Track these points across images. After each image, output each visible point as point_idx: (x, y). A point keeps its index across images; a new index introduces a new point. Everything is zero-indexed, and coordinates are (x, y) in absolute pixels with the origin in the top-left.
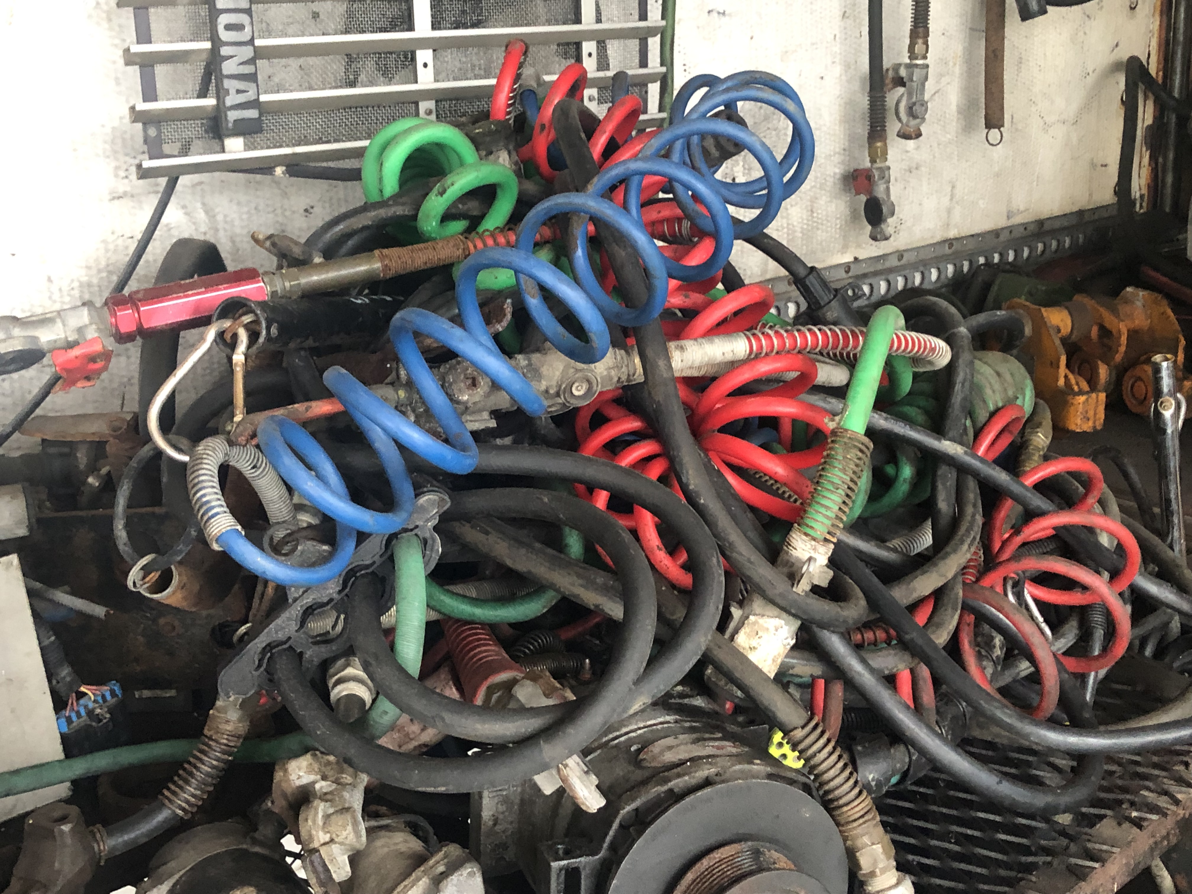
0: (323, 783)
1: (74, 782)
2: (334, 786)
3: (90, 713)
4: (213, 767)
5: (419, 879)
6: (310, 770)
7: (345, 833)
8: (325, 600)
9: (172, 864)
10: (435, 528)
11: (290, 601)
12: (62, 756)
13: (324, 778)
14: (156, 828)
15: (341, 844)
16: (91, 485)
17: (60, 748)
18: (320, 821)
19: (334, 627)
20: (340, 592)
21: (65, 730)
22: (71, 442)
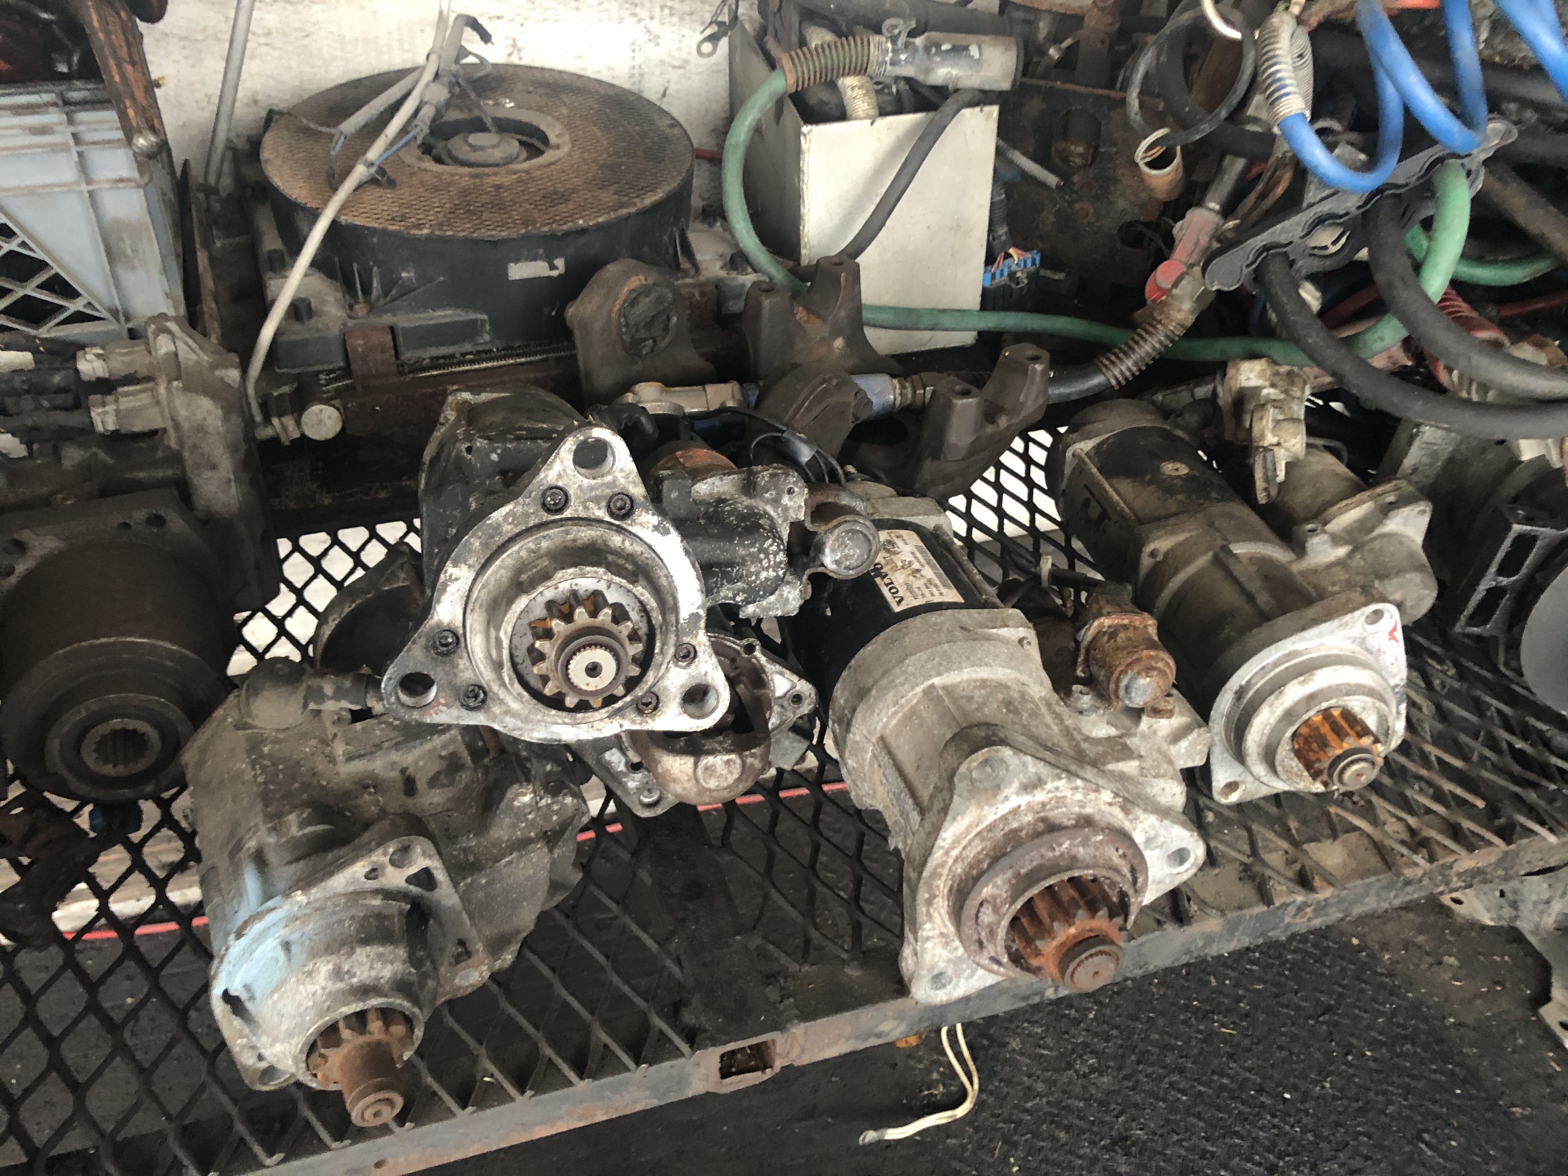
0: (1271, 391)
1: (980, 333)
2: (1283, 396)
3: (1012, 275)
4: (1154, 348)
5: (1364, 502)
6: (1261, 375)
7: (1293, 441)
8: (1342, 212)
9: (1099, 426)
10: (1486, 163)
11: (1305, 204)
12: (978, 307)
13: (1273, 385)
14: (1088, 390)
15: (1287, 450)
16: (1050, 57)
17: (979, 299)
18: (1271, 425)
19: (1335, 243)
20: (1359, 208)
21: (988, 285)
22: (1037, 9)
